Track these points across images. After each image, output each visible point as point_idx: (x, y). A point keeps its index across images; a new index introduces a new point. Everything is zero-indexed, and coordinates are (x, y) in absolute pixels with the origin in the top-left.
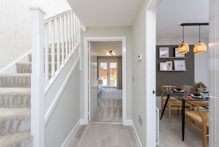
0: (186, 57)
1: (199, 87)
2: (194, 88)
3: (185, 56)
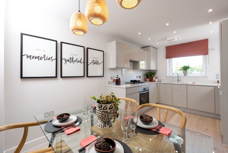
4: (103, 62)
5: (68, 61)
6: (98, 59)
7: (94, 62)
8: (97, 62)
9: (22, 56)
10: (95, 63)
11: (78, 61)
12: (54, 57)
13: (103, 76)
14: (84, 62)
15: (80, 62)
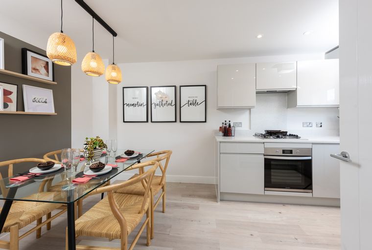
0: (56, 83)
1: (95, 148)
2: (85, 152)
3: (53, 81)
4: (206, 101)
5: (157, 105)
6: (197, 97)
7: (190, 102)
8: (194, 102)
9: (124, 105)
10: (191, 104)
11: (168, 103)
12: (145, 103)
13: (205, 122)
14: (176, 105)
15: (171, 104)
